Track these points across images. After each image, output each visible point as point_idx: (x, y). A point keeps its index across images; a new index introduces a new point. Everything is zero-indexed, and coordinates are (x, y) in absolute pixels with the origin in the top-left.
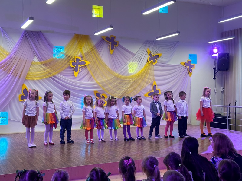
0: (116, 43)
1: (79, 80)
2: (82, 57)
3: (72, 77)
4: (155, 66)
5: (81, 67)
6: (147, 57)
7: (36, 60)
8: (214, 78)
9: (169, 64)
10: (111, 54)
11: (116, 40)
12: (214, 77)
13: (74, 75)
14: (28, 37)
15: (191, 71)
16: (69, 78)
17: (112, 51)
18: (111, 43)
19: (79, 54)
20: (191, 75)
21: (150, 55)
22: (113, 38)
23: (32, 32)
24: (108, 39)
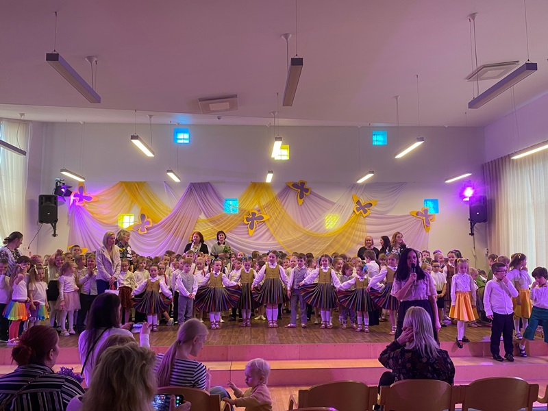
0: (307, 190)
1: (256, 240)
2: (259, 211)
3: (247, 236)
4: (367, 218)
5: (258, 224)
6: (354, 206)
7: (202, 217)
8: (472, 234)
9: (389, 214)
10: (300, 204)
11: (307, 186)
12: (472, 231)
13: (248, 234)
14: (193, 190)
15: (429, 223)
16: (243, 238)
17: (301, 201)
18: (299, 190)
19: (257, 206)
20: (429, 229)
21: (358, 202)
22: (303, 184)
23: (199, 184)
24: (295, 185)
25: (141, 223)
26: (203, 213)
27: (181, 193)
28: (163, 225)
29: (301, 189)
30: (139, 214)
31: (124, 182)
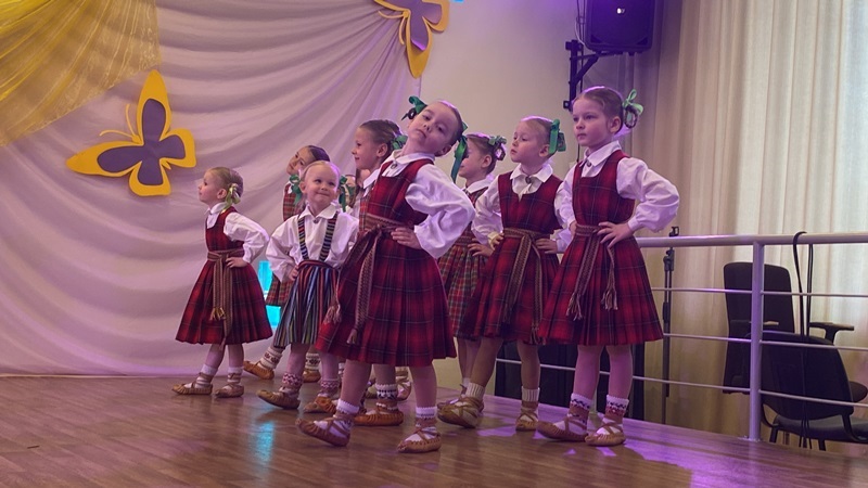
12: (572, 95)
15: (425, 41)
20: (422, 66)
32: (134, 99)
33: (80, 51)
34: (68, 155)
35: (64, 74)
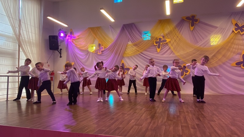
0: (196, 20)
1: (162, 55)
2: (163, 37)
3: (156, 53)
5: (163, 45)
7: (130, 43)
10: (191, 30)
11: (196, 18)
13: (157, 51)
14: (125, 29)
16: (153, 54)
17: (192, 28)
18: (191, 21)
19: (162, 34)
21: (236, 25)
22: (193, 17)
23: (127, 25)
24: (188, 18)
25: (99, 48)
26: (130, 41)
27: (118, 31)
28: (109, 49)
29: (192, 20)
30: (98, 44)
31: (91, 28)
32: (241, 54)
33: (231, 49)
34: (231, 64)
35: (229, 53)
